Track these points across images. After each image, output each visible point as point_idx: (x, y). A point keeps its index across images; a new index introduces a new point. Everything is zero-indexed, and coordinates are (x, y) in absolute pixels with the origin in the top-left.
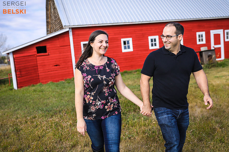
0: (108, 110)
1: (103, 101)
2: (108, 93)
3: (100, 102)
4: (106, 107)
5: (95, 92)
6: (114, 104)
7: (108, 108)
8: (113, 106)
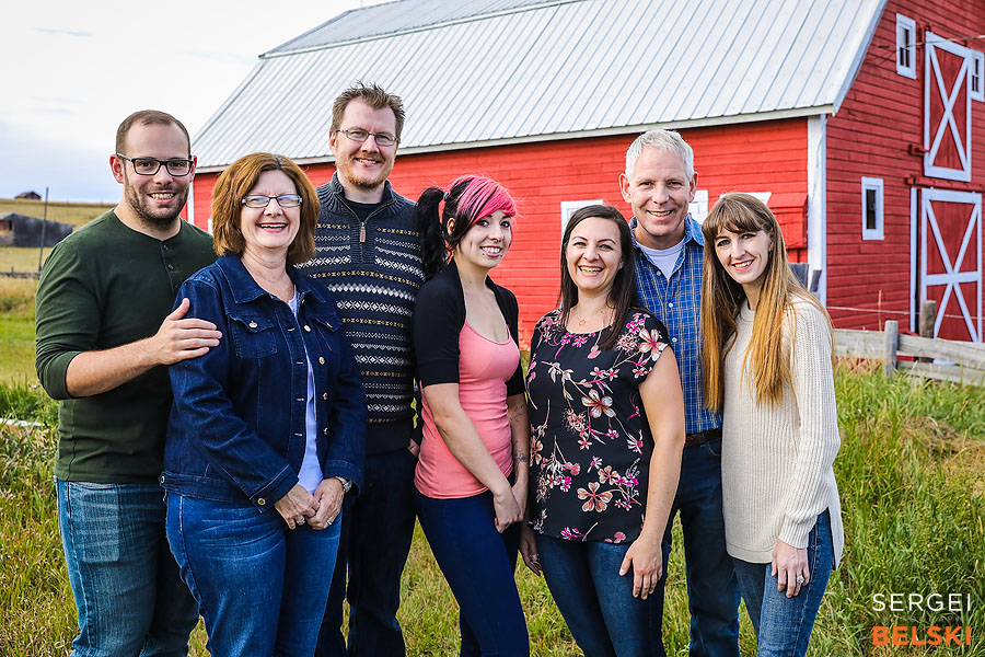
0: (587, 508)
1: (570, 465)
2: (591, 439)
3: (559, 464)
4: (582, 493)
5: (545, 426)
6: (617, 496)
7: (589, 498)
8: (613, 501)
